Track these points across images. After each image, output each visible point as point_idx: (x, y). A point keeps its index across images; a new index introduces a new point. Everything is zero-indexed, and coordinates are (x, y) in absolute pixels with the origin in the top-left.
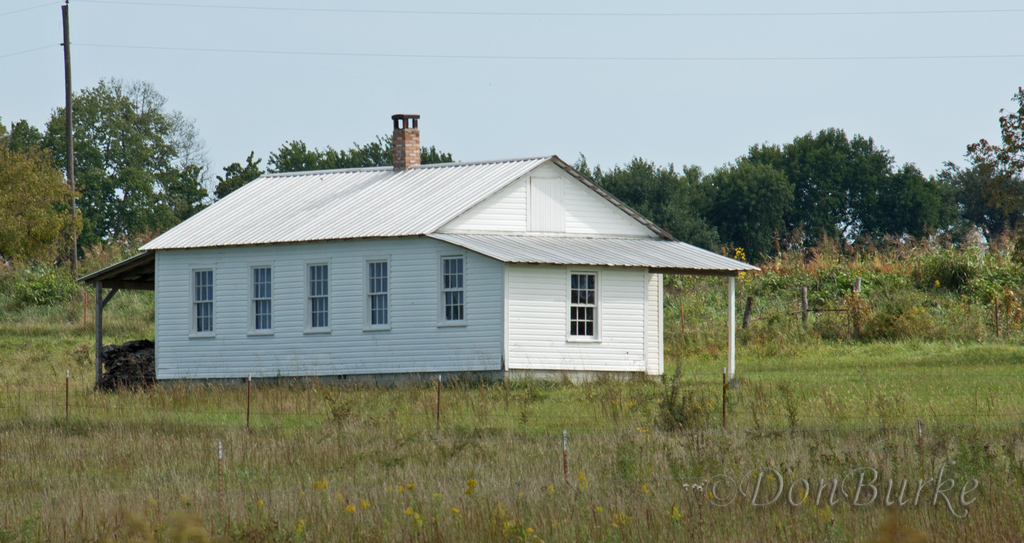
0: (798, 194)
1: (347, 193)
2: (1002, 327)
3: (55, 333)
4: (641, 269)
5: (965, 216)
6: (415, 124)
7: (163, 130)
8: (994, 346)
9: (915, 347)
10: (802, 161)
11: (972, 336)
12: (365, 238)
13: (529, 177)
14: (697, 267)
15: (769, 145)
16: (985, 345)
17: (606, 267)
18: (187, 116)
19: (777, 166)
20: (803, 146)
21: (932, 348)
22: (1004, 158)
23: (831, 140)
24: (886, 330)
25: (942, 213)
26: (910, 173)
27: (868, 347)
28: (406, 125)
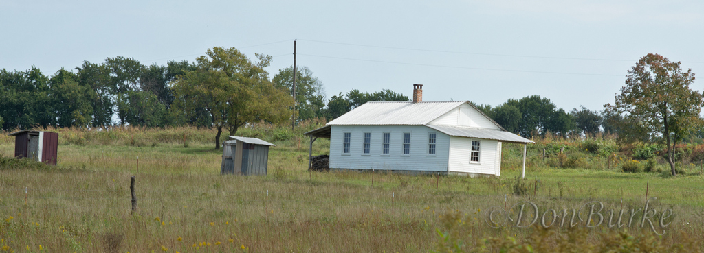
0: (523, 116)
1: (397, 109)
2: (611, 165)
3: (289, 150)
4: (495, 140)
5: (579, 127)
6: (421, 88)
7: (311, 83)
8: (608, 172)
9: (581, 171)
10: (525, 105)
11: (600, 169)
12: (403, 125)
13: (459, 107)
14: (514, 141)
15: (514, 99)
16: (605, 172)
17: (484, 139)
18: (320, 79)
19: (517, 106)
20: (526, 100)
21: (587, 171)
22: (615, 110)
23: (535, 99)
24: (572, 165)
25: (571, 125)
26: (561, 111)
27: (565, 170)
28: (418, 88)
